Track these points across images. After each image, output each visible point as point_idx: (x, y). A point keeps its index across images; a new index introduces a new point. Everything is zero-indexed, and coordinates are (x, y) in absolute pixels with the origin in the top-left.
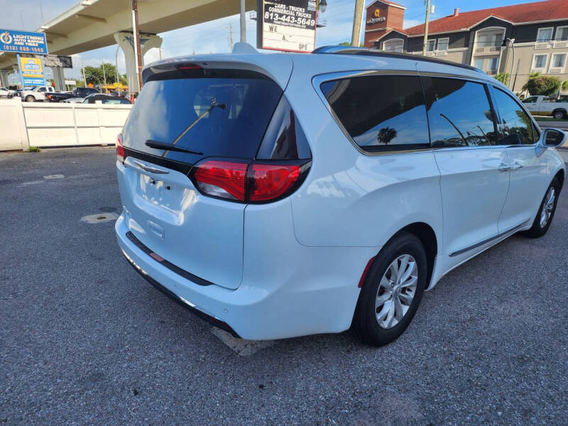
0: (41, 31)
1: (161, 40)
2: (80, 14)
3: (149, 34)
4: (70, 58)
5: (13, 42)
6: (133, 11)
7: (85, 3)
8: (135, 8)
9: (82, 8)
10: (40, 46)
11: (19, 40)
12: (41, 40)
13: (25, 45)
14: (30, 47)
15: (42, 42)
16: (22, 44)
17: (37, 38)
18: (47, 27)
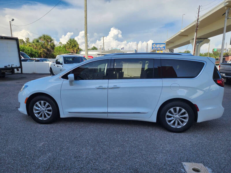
0: (165, 43)
1: (210, 40)
2: (179, 35)
3: (204, 39)
4: (173, 50)
5: (156, 47)
6: (196, 33)
7: (181, 31)
8: (196, 32)
9: (180, 33)
10: (164, 47)
11: (158, 46)
12: (164, 45)
14: (160, 48)
15: (164, 46)
17: (163, 45)
18: (168, 41)
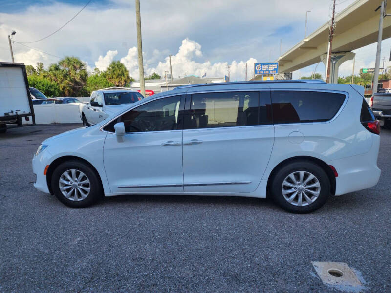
0: (276, 62)
1: (355, 54)
2: (301, 47)
3: (345, 52)
4: (292, 73)
5: (262, 69)
6: (330, 43)
7: (305, 40)
8: (331, 41)
10: (275, 69)
11: (265, 68)
12: (275, 66)
13: (267, 70)
14: (269, 71)
15: (276, 67)
16: (266, 70)
17: (273, 66)
18: (282, 58)
